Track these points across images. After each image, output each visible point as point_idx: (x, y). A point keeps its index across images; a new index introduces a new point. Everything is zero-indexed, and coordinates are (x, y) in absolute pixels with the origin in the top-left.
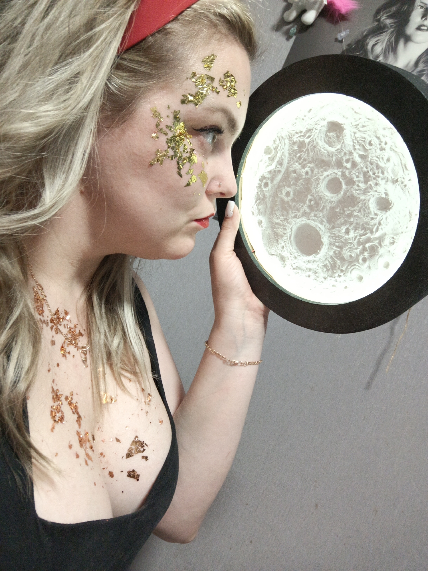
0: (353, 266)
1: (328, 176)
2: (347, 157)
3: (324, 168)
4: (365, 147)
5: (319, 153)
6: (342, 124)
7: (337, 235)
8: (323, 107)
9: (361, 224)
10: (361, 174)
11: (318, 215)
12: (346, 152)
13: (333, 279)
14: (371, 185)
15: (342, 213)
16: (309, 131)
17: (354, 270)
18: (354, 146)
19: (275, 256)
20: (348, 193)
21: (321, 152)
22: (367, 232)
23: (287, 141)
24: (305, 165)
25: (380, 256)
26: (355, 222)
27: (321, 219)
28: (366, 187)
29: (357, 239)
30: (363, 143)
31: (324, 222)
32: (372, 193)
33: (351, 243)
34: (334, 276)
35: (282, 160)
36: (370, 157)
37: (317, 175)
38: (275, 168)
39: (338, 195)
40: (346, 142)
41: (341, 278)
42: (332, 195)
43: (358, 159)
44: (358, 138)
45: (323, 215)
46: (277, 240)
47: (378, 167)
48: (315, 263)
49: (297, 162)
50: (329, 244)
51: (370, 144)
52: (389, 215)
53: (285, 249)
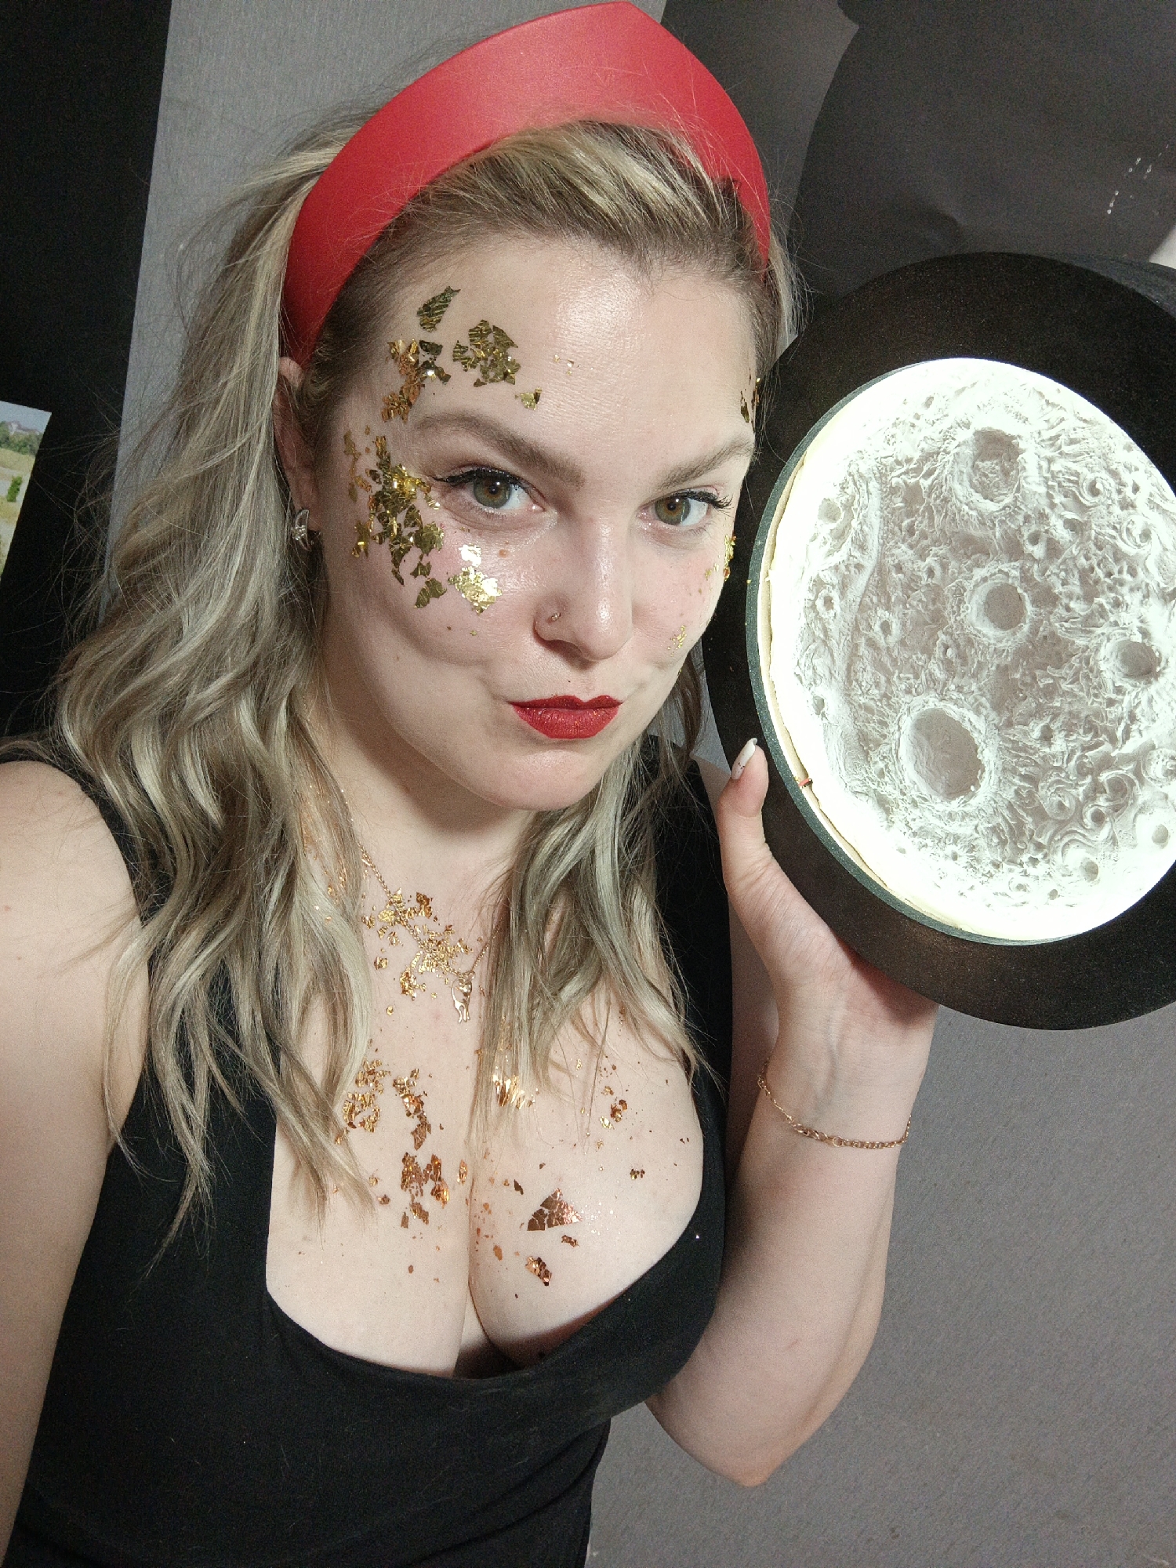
0: (1068, 833)
1: (985, 580)
2: (1034, 528)
3: (973, 557)
4: (1081, 498)
5: (957, 517)
6: (1013, 438)
7: (1020, 744)
8: (963, 389)
9: (1083, 715)
10: (1073, 576)
11: (966, 689)
12: (1030, 513)
13: (1018, 869)
14: (1101, 606)
15: (1031, 685)
16: (928, 456)
17: (1073, 846)
18: (1050, 496)
19: (864, 796)
20: (1041, 629)
21: (964, 516)
22: (1101, 739)
23: (874, 485)
24: (924, 549)
25: (1141, 810)
26: (1067, 708)
27: (976, 700)
28: (1088, 612)
29: (1075, 757)
30: (1074, 489)
31: (985, 707)
32: (1105, 629)
33: (1059, 769)
34: (1019, 861)
35: (865, 536)
36: (1093, 526)
37: (957, 578)
38: (849, 559)
39: (1014, 634)
40: (1024, 484)
41: (1038, 866)
42: (1000, 633)
43: (1062, 533)
44: (1060, 475)
45: (980, 689)
46: (867, 754)
47: (1118, 556)
48: (967, 820)
49: (904, 541)
50: (1000, 769)
51: (1094, 491)
52: (1158, 692)
53: (887, 779)
